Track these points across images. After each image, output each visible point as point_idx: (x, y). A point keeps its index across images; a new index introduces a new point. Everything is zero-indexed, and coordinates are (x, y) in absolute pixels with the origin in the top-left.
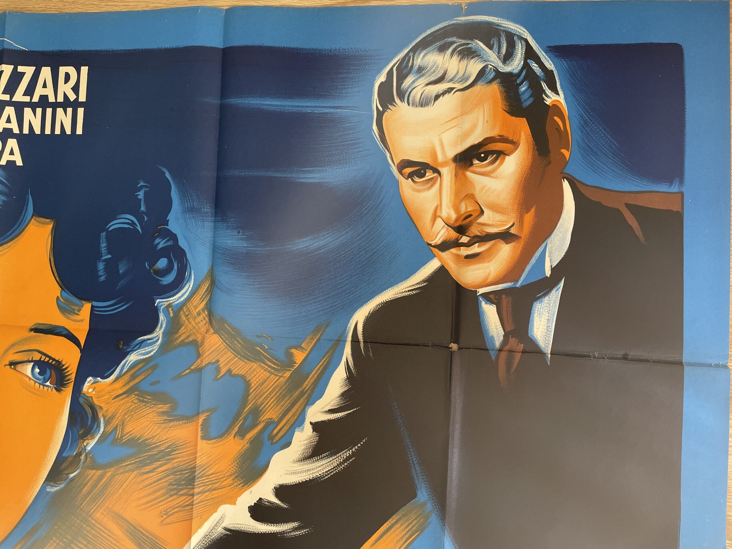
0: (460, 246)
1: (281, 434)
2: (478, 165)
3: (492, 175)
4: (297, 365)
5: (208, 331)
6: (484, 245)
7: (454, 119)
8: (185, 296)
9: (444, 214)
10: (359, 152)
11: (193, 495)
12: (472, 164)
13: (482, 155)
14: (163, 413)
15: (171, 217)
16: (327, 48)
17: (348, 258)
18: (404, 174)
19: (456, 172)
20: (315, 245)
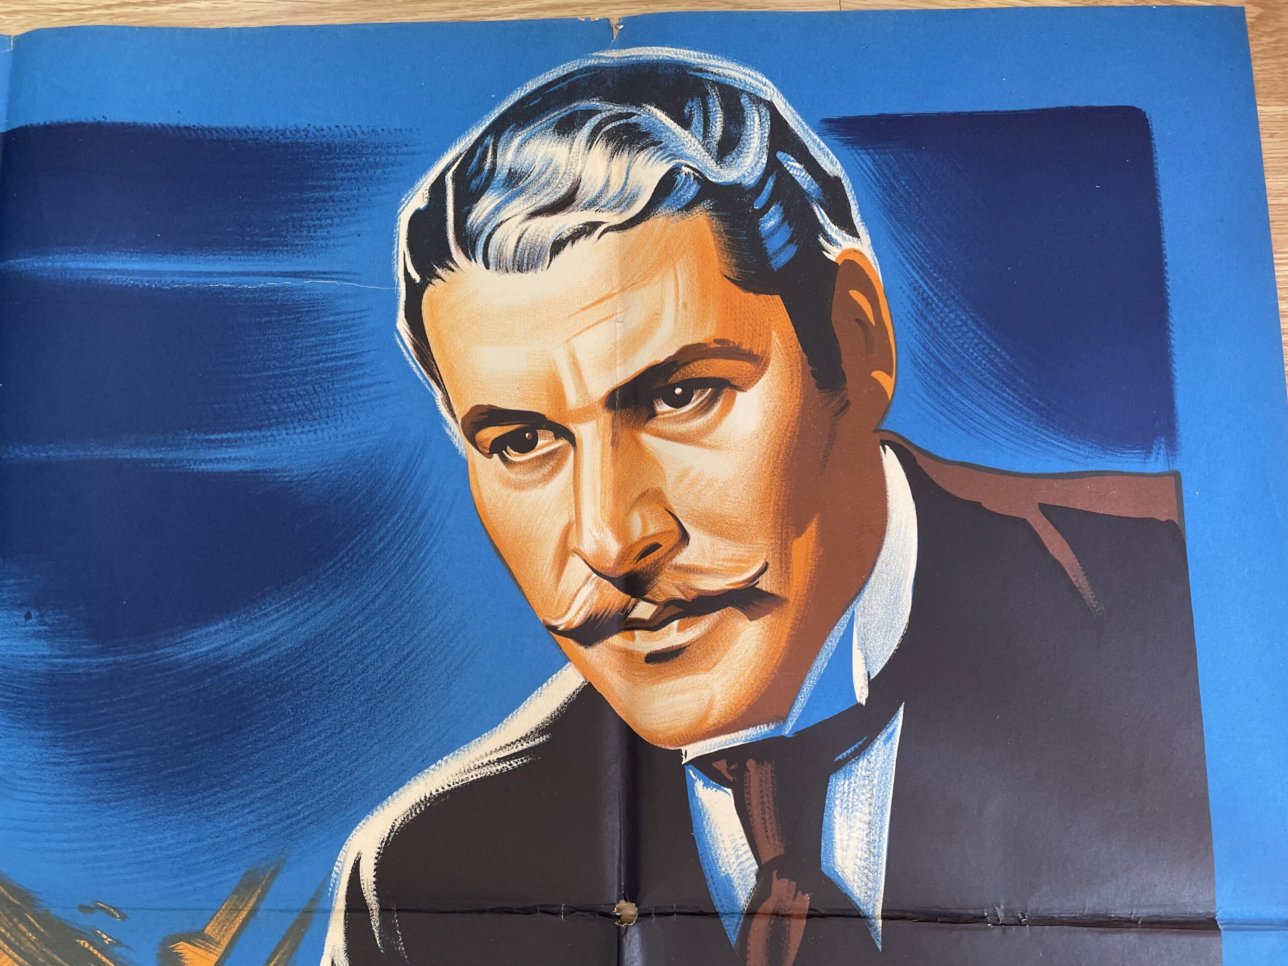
0: (633, 629)
2: (667, 415)
3: (706, 441)
6: (693, 624)
7: (602, 300)
9: (588, 545)
10: (361, 387)
12: (653, 414)
13: (678, 391)
16: (274, 128)
17: (332, 674)
18: (480, 443)
19: (614, 434)
20: (242, 641)
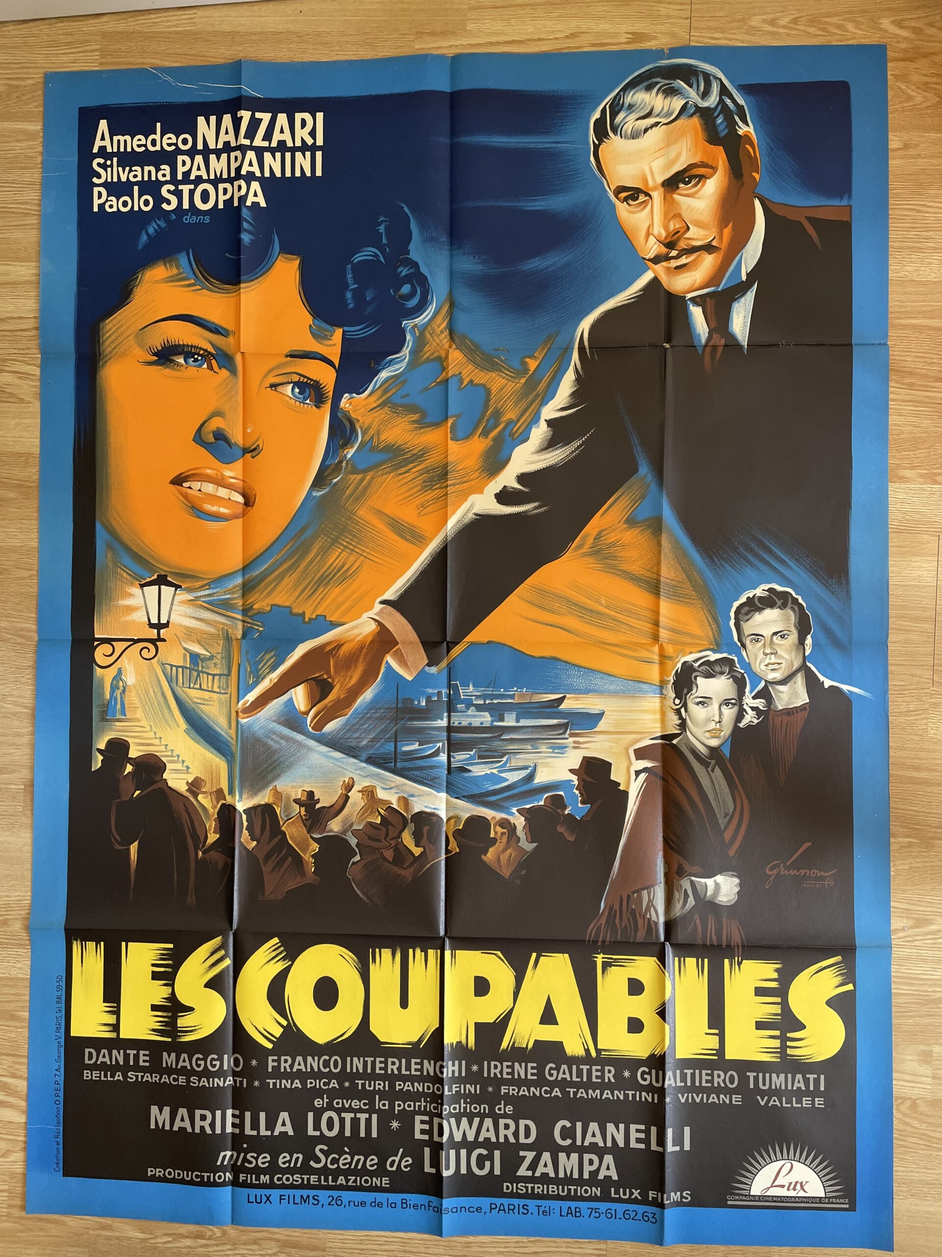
0: (670, 259)
1: (520, 430)
2: (683, 188)
3: (696, 196)
4: (531, 372)
5: (450, 347)
6: (690, 256)
7: (661, 149)
8: (429, 317)
9: (656, 232)
10: (579, 180)
11: (447, 487)
12: (678, 188)
13: (687, 179)
14: (414, 422)
15: (412, 247)
17: (573, 275)
18: (619, 198)
19: (665, 195)
20: (543, 265)
